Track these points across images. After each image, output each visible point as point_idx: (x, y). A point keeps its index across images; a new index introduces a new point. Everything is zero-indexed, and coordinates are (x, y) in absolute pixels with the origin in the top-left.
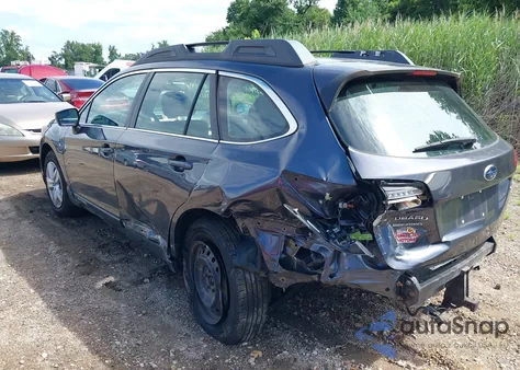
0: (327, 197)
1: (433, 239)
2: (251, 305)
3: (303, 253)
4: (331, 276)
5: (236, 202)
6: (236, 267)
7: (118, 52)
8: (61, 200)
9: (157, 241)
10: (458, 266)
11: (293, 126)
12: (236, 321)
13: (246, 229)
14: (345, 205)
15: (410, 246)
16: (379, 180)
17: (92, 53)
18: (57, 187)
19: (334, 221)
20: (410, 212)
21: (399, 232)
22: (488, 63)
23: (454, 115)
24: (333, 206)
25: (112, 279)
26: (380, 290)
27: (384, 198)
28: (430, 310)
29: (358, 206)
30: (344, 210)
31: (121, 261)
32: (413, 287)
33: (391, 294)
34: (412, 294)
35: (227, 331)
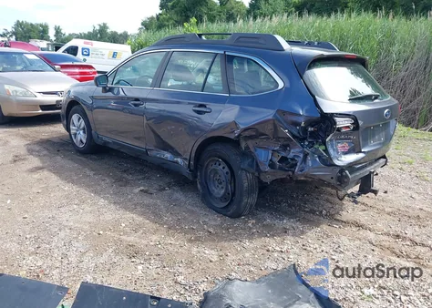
0: (303, 125)
1: (357, 150)
2: (250, 192)
3: (283, 160)
4: (301, 171)
5: (246, 130)
6: (242, 169)
7: (63, 32)
8: (84, 141)
9: (177, 162)
10: (368, 169)
11: (281, 85)
12: (241, 201)
13: (247, 148)
14: (312, 129)
15: (345, 153)
16: (333, 114)
17: (40, 32)
18: (81, 132)
19: (304, 139)
20: (346, 133)
21: (339, 145)
22: (372, 50)
23: (360, 80)
24: (305, 130)
25: (142, 188)
26: (327, 179)
27: (335, 123)
28: (352, 196)
29: (320, 129)
30: (311, 132)
31: (143, 179)
32: (347, 176)
33: (334, 181)
34: (346, 180)
35: (233, 209)
